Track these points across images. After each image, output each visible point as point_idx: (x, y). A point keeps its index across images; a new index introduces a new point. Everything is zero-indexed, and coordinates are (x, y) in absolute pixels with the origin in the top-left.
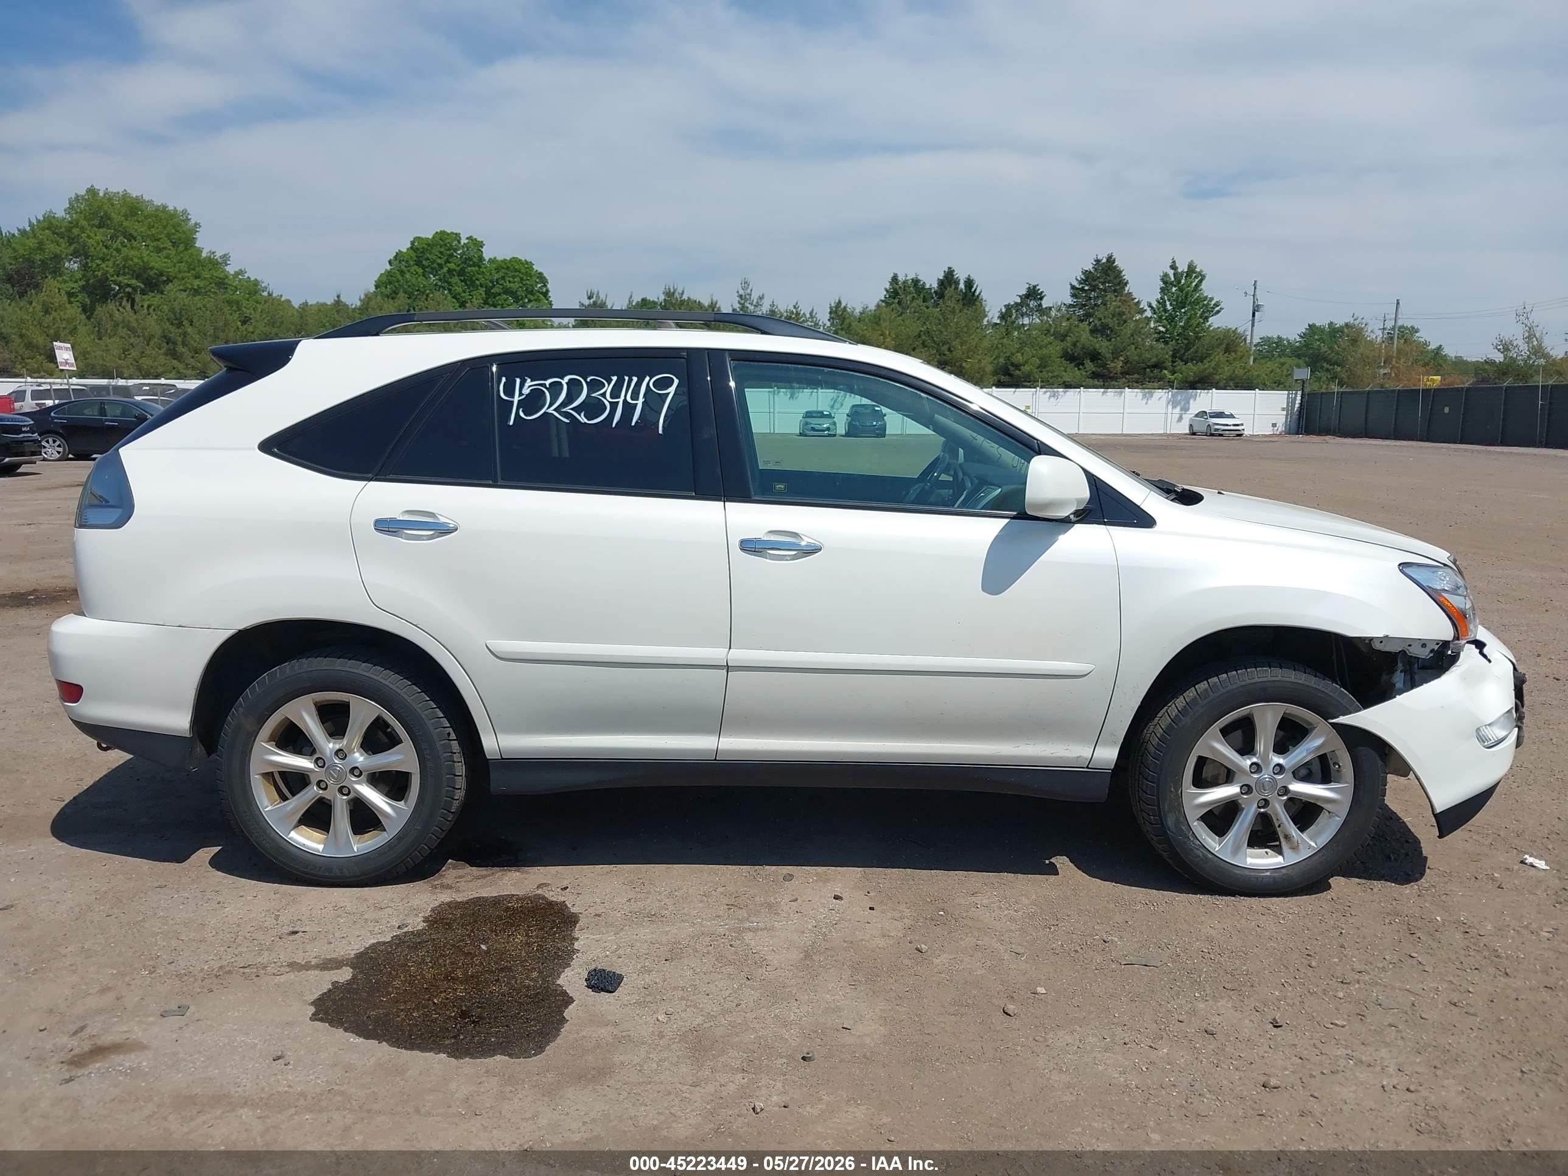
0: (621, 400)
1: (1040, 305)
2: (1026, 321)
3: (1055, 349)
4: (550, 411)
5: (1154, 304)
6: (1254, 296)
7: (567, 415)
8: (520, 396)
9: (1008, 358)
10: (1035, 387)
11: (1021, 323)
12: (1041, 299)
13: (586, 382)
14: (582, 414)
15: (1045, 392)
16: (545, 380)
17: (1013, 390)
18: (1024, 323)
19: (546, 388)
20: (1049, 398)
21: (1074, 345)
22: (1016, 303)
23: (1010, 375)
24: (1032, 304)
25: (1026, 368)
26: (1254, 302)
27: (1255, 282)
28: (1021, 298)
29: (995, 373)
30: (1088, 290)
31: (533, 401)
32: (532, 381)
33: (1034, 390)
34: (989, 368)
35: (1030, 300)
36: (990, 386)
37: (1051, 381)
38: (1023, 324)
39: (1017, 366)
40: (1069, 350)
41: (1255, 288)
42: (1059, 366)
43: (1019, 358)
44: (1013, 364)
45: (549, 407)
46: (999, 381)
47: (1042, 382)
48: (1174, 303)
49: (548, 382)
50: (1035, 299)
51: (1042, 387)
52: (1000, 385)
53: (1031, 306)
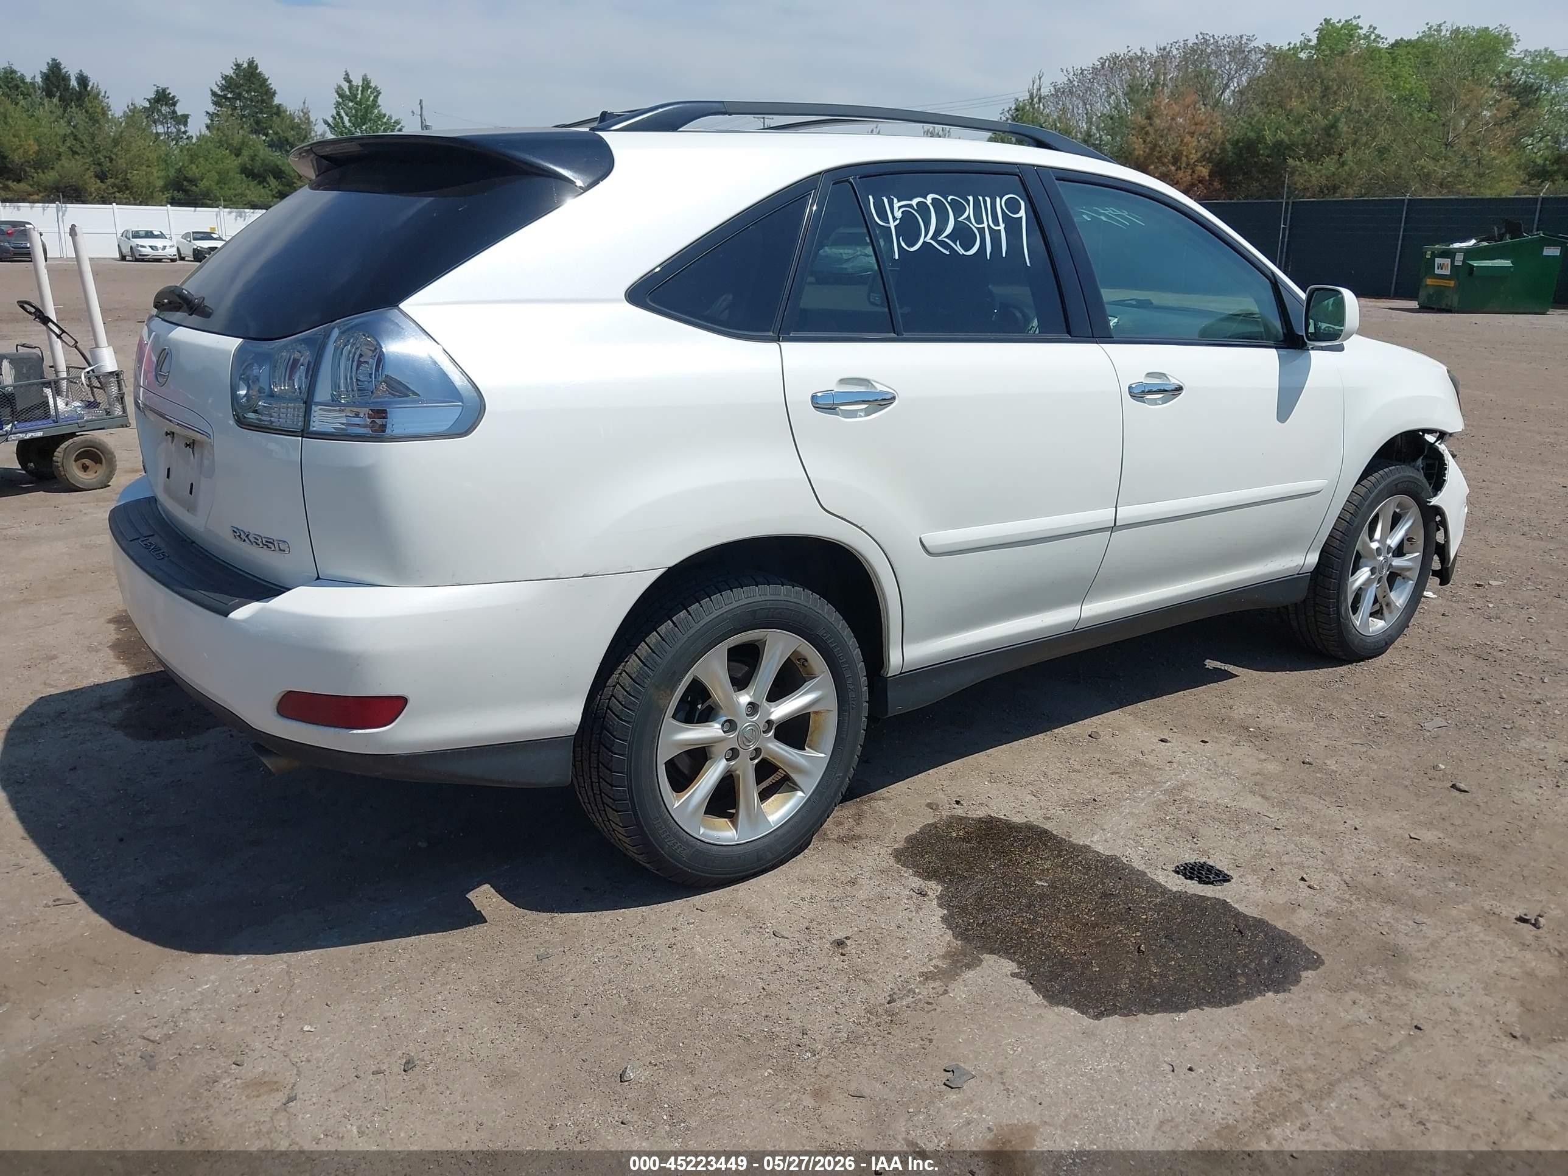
0: (985, 225)
1: (174, 112)
2: (160, 129)
3: (232, 163)
4: (928, 239)
5: (330, 120)
6: (421, 115)
7: (943, 244)
8: (894, 221)
9: (179, 171)
10: (217, 207)
11: (154, 131)
12: (174, 104)
13: (947, 201)
14: (958, 243)
15: (230, 213)
16: (911, 200)
17: (193, 209)
18: (159, 131)
19: (914, 209)
20: (236, 219)
21: (253, 159)
22: (144, 108)
23: (186, 191)
24: (165, 109)
25: (204, 184)
26: (422, 122)
27: (421, 101)
28: (150, 102)
29: (165, 189)
30: (233, 98)
31: (909, 228)
32: (899, 201)
33: (217, 209)
34: (160, 183)
35: (162, 106)
36: (164, 203)
37: (234, 199)
38: (157, 133)
39: (193, 181)
40: (248, 166)
41: (421, 108)
42: (240, 184)
43: (194, 171)
44: (186, 179)
45: (925, 236)
46: (173, 198)
47: (224, 201)
48: (353, 119)
49: (914, 202)
50: (166, 105)
51: (225, 207)
52: (174, 202)
53: (163, 112)
